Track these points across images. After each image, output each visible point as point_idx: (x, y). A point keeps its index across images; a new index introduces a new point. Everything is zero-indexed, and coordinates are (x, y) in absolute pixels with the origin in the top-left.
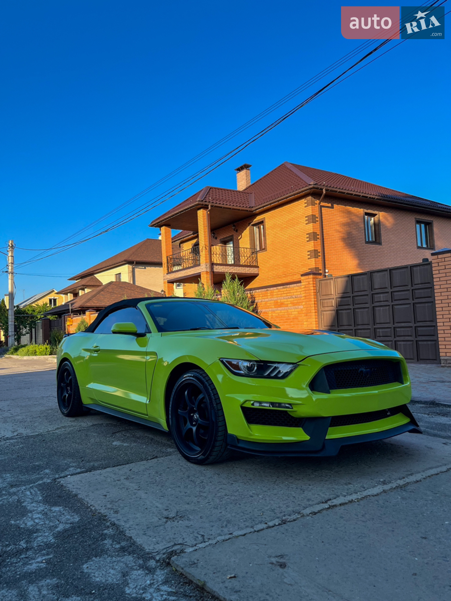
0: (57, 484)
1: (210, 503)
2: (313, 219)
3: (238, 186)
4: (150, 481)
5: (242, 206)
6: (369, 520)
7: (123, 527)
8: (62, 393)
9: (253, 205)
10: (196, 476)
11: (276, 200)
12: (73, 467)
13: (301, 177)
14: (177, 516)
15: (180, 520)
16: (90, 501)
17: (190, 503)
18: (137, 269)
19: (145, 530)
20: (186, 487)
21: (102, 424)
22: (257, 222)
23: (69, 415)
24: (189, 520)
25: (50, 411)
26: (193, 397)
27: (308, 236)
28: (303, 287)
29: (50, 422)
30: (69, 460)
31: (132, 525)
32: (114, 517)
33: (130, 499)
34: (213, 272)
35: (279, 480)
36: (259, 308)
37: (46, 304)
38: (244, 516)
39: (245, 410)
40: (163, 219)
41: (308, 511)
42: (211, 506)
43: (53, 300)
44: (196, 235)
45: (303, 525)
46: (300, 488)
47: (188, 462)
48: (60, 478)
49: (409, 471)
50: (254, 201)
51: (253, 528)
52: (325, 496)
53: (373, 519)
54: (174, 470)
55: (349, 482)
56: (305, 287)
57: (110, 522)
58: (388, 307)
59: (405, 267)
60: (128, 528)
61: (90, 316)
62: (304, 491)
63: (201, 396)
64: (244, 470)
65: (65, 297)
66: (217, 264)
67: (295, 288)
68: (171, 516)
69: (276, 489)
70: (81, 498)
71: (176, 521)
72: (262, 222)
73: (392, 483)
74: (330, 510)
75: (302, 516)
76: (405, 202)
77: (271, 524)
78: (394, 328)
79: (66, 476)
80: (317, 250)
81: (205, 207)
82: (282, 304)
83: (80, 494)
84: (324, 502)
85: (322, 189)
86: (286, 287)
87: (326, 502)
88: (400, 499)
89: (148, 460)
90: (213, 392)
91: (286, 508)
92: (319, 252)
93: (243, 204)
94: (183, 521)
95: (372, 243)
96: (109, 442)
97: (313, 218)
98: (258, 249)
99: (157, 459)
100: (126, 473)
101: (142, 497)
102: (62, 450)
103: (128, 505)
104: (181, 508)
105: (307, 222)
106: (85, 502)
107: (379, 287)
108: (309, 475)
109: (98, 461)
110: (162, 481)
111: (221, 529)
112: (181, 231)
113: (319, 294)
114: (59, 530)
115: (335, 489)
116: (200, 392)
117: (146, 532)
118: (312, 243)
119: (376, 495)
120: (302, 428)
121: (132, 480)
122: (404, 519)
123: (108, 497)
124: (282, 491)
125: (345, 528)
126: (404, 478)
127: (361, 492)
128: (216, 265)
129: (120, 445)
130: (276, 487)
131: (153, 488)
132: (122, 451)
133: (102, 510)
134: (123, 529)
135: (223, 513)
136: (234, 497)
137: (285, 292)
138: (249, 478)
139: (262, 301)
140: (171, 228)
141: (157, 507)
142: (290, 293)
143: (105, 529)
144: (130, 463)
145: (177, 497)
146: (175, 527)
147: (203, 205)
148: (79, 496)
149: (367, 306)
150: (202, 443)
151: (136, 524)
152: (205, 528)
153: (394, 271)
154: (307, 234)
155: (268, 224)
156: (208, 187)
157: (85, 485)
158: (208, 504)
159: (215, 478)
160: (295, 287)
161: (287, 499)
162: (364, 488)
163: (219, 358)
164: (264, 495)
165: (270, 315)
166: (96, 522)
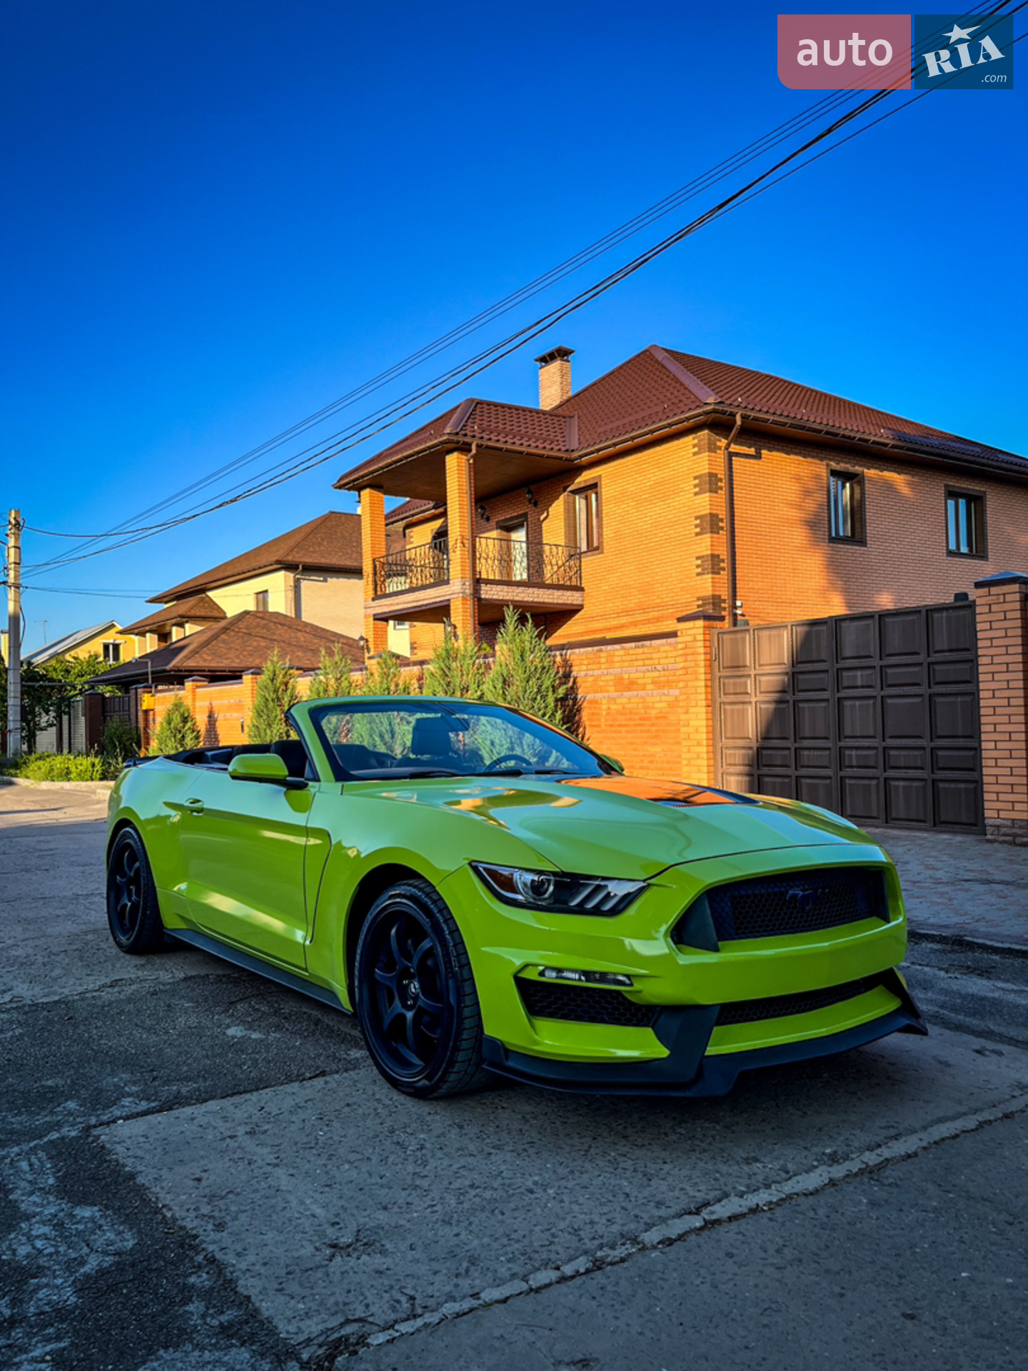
0: (93, 1142)
1: (435, 1209)
2: (710, 484)
3: (542, 398)
4: (305, 1140)
5: (548, 447)
6: (791, 1265)
7: (231, 1269)
8: (118, 900)
9: (575, 445)
10: (408, 1130)
11: (627, 436)
12: (130, 1095)
13: (687, 383)
14: (357, 1240)
15: (364, 1252)
16: (161, 1196)
17: (390, 1206)
18: (306, 582)
19: (281, 1280)
20: (383, 1161)
21: (208, 975)
22: (583, 485)
23: (132, 950)
24: (383, 1252)
25: (90, 937)
26: (410, 941)
27: (698, 522)
28: (680, 646)
29: (88, 966)
30: (123, 1076)
31: (253, 1265)
32: (214, 1242)
33: (254, 1191)
34: (480, 599)
35: (597, 1147)
36: (580, 691)
37: (97, 657)
38: (510, 1245)
39: (524, 986)
40: (366, 471)
41: (652, 1237)
42: (436, 1216)
43: (111, 647)
44: (441, 510)
45: (640, 1276)
46: (643, 1169)
47: (395, 1091)
48: (101, 1125)
49: (893, 1127)
50: (577, 437)
51: (527, 1282)
52: (697, 1194)
53: (800, 1261)
54: (360, 1111)
55: (753, 1154)
56: (686, 647)
57: (204, 1253)
58: (871, 702)
59: (915, 611)
60: (244, 1273)
61: (194, 692)
62: (650, 1180)
63: (426, 944)
64: (520, 1116)
65: (139, 641)
66: (488, 582)
67: (662, 649)
68: (344, 1240)
69: (587, 1172)
70: (143, 1184)
71: (355, 1255)
72: (594, 486)
73: (852, 1159)
74: (705, 1233)
75: (639, 1250)
76: (923, 448)
77: (568, 1270)
78: (884, 748)
79: (114, 1121)
80: (718, 556)
81: (465, 448)
82: (631, 685)
83: (141, 1172)
84: (694, 1210)
85: (733, 415)
86: (643, 646)
87: (697, 1212)
88: (867, 1204)
89: (304, 1080)
90: (453, 939)
91: (607, 1226)
92: (723, 561)
93: (552, 443)
94: (369, 1254)
95: (844, 540)
96: (219, 1027)
97: (710, 480)
98: (584, 548)
99: (323, 1078)
100: (250, 1117)
101: (281, 1187)
102: (111, 1047)
103: (248, 1207)
104: (367, 1219)
105: (697, 489)
106: (150, 1196)
107: (856, 654)
108: (666, 1134)
109: (190, 1081)
110: (330, 1142)
111: (455, 1280)
112: (408, 499)
113: (717, 663)
114: (89, 1271)
115: (722, 1175)
116: (424, 935)
117: (284, 1285)
118: (707, 538)
119: (811, 1194)
120: (653, 1027)
121: (262, 1137)
122: (870, 1262)
123: (204, 1183)
124: (601, 1178)
125: (735, 1285)
126: (879, 1146)
127: (779, 1183)
128: (486, 584)
129: (242, 1037)
130: (588, 1165)
131: (309, 1161)
132: (247, 1054)
133: (188, 1219)
134: (232, 1273)
135: (463, 1237)
136: (491, 1192)
137: (639, 657)
138: (529, 1140)
139: (586, 675)
140: (385, 494)
141: (314, 1216)
142: (651, 659)
143: (193, 1273)
144: (263, 1088)
145: (361, 1189)
146: (351, 1273)
147: (458, 442)
148: (140, 1180)
149: (825, 695)
150: (425, 1049)
151: (262, 1261)
152: (418, 1278)
153: (888, 620)
154: (697, 518)
155: (606, 490)
156: (471, 400)
157: (155, 1149)
158: (429, 1210)
159: (453, 1137)
160: (663, 645)
161: (610, 1201)
162: (787, 1172)
163: (467, 862)
164: (559, 1187)
165: (604, 707)
166: (172, 1252)
